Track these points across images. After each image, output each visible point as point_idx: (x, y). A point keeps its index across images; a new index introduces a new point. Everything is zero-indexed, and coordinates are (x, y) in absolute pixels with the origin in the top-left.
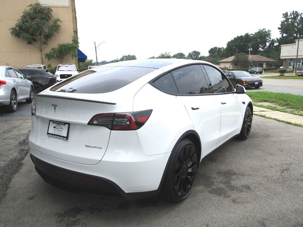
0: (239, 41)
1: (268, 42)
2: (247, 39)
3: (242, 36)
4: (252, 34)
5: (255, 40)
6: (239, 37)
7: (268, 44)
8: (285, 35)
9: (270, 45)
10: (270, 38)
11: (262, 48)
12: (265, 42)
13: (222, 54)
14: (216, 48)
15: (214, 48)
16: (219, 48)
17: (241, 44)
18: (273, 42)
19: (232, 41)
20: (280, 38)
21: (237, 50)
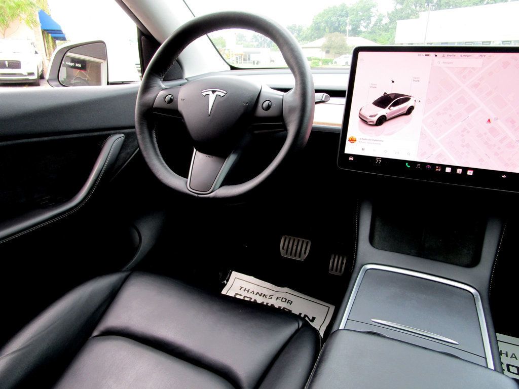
0: (330, 14)
1: (374, 16)
2: (342, 10)
3: (335, 7)
4: (351, 5)
6: (331, 8)
7: (373, 20)
10: (377, 10)
11: (365, 27)
12: (369, 17)
13: (304, 36)
17: (333, 19)
19: (320, 15)
21: (327, 30)
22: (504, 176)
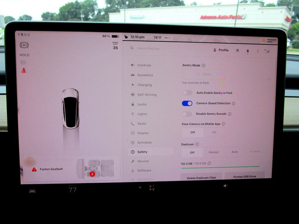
0: (70, 7)
1: (96, 10)
2: (77, 6)
3: (72, 3)
4: (81, 2)
5: (85, 7)
6: (70, 4)
7: (96, 12)
8: (109, 6)
9: (98, 14)
10: (97, 7)
11: (92, 16)
12: (93, 10)
14: (48, 13)
15: (47, 13)
16: (51, 14)
17: (72, 10)
18: (100, 11)
19: (63, 7)
20: (106, 8)
21: (69, 16)
22: (225, 186)
